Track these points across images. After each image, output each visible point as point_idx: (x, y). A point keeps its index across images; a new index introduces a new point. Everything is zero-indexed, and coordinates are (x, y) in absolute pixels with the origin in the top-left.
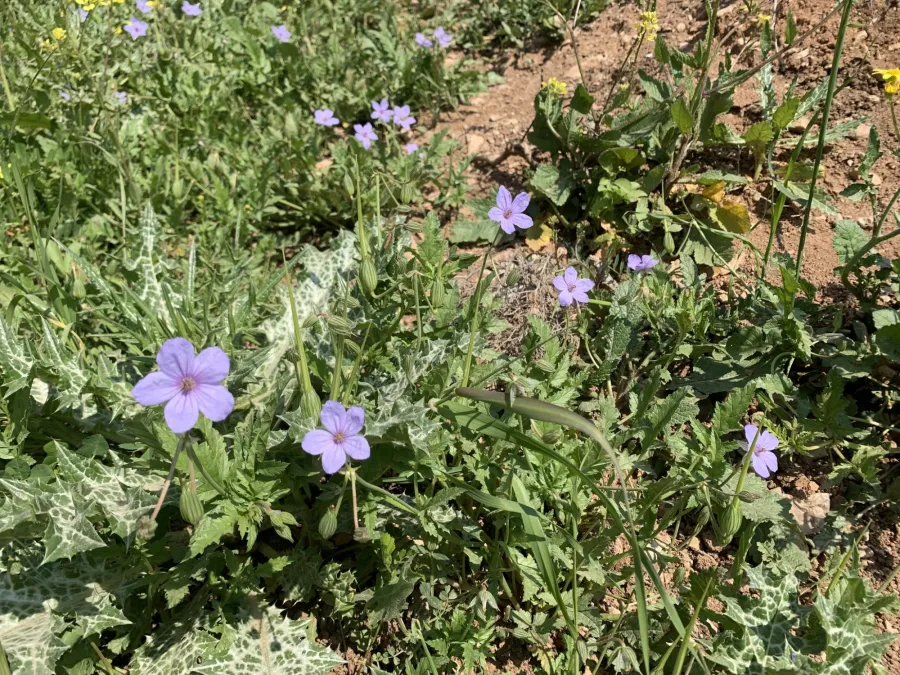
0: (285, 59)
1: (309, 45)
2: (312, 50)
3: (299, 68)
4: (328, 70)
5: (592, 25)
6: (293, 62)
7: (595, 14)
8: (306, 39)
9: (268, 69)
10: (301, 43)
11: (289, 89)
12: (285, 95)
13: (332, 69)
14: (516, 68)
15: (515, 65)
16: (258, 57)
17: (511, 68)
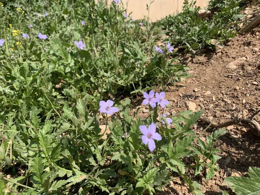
0: (82, 59)
1: (96, 51)
2: (97, 54)
3: (90, 64)
4: (105, 64)
5: (229, 43)
6: (86, 61)
7: (230, 39)
8: (94, 48)
9: (72, 64)
10: (92, 50)
11: (84, 75)
12: (82, 78)
13: (107, 64)
14: (193, 62)
15: (192, 61)
16: (67, 58)
17: (190, 63)
